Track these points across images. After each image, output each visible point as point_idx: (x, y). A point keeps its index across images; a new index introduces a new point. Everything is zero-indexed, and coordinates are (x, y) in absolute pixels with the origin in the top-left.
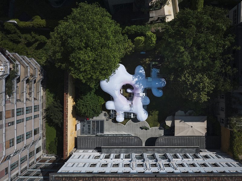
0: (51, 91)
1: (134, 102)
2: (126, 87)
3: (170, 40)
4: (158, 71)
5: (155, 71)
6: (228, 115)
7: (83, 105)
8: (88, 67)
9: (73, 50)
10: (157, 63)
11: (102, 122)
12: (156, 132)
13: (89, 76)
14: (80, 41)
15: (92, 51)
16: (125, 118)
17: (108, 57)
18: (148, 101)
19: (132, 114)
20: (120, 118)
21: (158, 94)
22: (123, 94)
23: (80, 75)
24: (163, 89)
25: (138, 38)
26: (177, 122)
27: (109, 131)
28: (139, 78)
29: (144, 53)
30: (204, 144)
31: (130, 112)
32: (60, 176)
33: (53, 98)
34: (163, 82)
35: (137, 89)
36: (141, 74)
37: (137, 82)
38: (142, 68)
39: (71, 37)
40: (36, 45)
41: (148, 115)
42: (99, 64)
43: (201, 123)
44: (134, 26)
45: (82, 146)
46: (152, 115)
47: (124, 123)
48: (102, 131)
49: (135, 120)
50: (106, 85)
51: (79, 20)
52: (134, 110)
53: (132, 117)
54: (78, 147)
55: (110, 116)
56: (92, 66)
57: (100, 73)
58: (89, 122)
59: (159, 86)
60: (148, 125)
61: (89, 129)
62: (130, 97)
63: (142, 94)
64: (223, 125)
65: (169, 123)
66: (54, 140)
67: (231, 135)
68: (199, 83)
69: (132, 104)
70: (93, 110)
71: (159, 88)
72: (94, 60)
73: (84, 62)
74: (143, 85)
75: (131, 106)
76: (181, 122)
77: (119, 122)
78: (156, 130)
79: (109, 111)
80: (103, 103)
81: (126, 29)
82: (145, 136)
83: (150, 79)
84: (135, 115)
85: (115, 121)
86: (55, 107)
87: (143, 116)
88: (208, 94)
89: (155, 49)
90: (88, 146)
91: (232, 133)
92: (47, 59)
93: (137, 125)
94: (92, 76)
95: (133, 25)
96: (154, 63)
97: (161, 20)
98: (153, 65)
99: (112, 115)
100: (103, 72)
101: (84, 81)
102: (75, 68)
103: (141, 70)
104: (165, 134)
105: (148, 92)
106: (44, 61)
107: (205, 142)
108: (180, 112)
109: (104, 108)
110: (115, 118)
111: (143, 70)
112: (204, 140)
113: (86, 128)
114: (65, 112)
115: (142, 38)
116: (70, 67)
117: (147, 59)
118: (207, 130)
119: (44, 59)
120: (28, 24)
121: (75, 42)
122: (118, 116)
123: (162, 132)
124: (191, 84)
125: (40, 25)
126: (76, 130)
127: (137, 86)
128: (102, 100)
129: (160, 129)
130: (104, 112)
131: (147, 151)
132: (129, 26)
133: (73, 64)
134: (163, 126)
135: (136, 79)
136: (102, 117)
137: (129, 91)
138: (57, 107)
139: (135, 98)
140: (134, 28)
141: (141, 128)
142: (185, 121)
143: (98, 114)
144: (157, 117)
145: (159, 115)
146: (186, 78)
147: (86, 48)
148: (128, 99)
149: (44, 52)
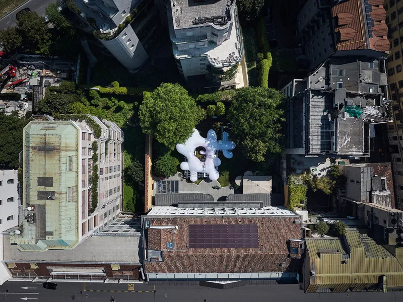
0: (129, 153)
1: (206, 162)
2: (199, 149)
3: (235, 112)
4: (228, 134)
5: (225, 135)
6: (288, 174)
7: (163, 164)
8: (171, 134)
9: (160, 121)
10: (227, 127)
11: (177, 182)
12: (227, 191)
13: (171, 141)
14: (166, 115)
15: (174, 122)
16: (198, 179)
17: (186, 126)
18: (219, 162)
19: (205, 174)
20: (194, 178)
21: (228, 155)
22: (196, 156)
23: (164, 140)
24: (233, 151)
25: (210, 106)
26: (245, 181)
27: (183, 190)
28: (211, 141)
29: (216, 117)
30: (270, 201)
31: (203, 172)
32: (150, 217)
33: (131, 159)
34: (232, 146)
35: (209, 151)
36: (212, 137)
37: (209, 145)
38: (214, 132)
39: (159, 113)
40: (114, 108)
41: (219, 175)
42: (179, 132)
43: (266, 182)
44: (207, 94)
45: (159, 203)
46: (223, 175)
47: (197, 183)
48: (177, 190)
49: (208, 179)
50: (181, 148)
51: (165, 99)
52: (206, 170)
53: (205, 176)
54: (156, 203)
55: (184, 176)
56: (174, 133)
57: (180, 138)
58: (164, 182)
59: (229, 148)
60: (219, 185)
61: (165, 189)
62: (203, 158)
63: (214, 156)
64: (285, 183)
65: (238, 182)
66: (131, 199)
67: (289, 191)
68: (256, 146)
69: (205, 164)
70: (170, 169)
71: (229, 151)
72: (176, 129)
73: (169, 130)
74: (215, 147)
75: (204, 167)
76: (249, 181)
77: (192, 182)
78: (227, 189)
79: (183, 171)
80: (178, 164)
81: (199, 98)
82: (216, 195)
83: (220, 142)
84: (207, 175)
85: (189, 181)
86: (135, 166)
87: (215, 175)
88: (264, 155)
89: (225, 115)
90: (165, 203)
91: (290, 188)
92: (126, 122)
93: (209, 185)
94: (174, 140)
95: (205, 94)
96: (224, 127)
97: (231, 87)
98: (223, 129)
99: (186, 176)
100: (182, 138)
101: (167, 145)
102: (160, 134)
103: (212, 134)
104: (236, 192)
105: (219, 154)
106: (122, 124)
107: (270, 199)
108: (248, 173)
109: (179, 168)
110: (189, 178)
111: (215, 134)
112: (270, 197)
113: (161, 188)
114: (146, 171)
115: (214, 107)
116: (155, 133)
117: (219, 123)
118: (272, 189)
119: (122, 122)
120: (108, 90)
121: (162, 116)
122: (191, 176)
123: (232, 191)
124: (250, 147)
125: (122, 93)
126: (153, 189)
127: (209, 148)
128: (177, 161)
129: (230, 188)
130: (178, 173)
131: (218, 205)
132: (202, 94)
133: (159, 132)
134: (233, 185)
135: (209, 142)
136: (177, 177)
137: (202, 152)
138: (137, 167)
139: (208, 159)
140: (206, 97)
141: (213, 187)
142: (252, 180)
143: (174, 174)
144: (227, 177)
145: (229, 175)
146: (247, 142)
147: (170, 120)
148: (201, 160)
149: (122, 115)
